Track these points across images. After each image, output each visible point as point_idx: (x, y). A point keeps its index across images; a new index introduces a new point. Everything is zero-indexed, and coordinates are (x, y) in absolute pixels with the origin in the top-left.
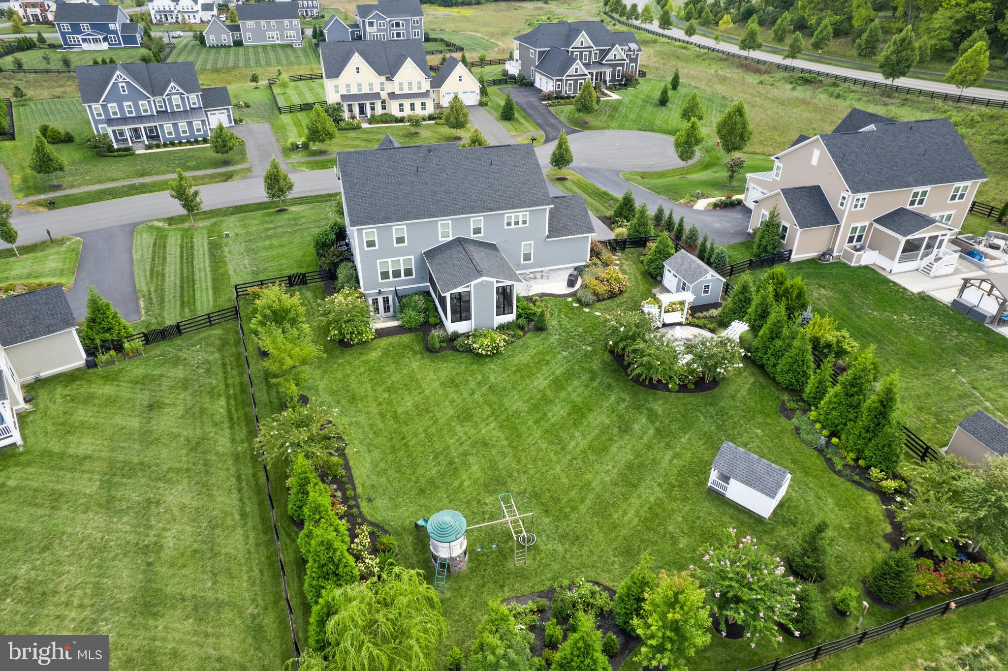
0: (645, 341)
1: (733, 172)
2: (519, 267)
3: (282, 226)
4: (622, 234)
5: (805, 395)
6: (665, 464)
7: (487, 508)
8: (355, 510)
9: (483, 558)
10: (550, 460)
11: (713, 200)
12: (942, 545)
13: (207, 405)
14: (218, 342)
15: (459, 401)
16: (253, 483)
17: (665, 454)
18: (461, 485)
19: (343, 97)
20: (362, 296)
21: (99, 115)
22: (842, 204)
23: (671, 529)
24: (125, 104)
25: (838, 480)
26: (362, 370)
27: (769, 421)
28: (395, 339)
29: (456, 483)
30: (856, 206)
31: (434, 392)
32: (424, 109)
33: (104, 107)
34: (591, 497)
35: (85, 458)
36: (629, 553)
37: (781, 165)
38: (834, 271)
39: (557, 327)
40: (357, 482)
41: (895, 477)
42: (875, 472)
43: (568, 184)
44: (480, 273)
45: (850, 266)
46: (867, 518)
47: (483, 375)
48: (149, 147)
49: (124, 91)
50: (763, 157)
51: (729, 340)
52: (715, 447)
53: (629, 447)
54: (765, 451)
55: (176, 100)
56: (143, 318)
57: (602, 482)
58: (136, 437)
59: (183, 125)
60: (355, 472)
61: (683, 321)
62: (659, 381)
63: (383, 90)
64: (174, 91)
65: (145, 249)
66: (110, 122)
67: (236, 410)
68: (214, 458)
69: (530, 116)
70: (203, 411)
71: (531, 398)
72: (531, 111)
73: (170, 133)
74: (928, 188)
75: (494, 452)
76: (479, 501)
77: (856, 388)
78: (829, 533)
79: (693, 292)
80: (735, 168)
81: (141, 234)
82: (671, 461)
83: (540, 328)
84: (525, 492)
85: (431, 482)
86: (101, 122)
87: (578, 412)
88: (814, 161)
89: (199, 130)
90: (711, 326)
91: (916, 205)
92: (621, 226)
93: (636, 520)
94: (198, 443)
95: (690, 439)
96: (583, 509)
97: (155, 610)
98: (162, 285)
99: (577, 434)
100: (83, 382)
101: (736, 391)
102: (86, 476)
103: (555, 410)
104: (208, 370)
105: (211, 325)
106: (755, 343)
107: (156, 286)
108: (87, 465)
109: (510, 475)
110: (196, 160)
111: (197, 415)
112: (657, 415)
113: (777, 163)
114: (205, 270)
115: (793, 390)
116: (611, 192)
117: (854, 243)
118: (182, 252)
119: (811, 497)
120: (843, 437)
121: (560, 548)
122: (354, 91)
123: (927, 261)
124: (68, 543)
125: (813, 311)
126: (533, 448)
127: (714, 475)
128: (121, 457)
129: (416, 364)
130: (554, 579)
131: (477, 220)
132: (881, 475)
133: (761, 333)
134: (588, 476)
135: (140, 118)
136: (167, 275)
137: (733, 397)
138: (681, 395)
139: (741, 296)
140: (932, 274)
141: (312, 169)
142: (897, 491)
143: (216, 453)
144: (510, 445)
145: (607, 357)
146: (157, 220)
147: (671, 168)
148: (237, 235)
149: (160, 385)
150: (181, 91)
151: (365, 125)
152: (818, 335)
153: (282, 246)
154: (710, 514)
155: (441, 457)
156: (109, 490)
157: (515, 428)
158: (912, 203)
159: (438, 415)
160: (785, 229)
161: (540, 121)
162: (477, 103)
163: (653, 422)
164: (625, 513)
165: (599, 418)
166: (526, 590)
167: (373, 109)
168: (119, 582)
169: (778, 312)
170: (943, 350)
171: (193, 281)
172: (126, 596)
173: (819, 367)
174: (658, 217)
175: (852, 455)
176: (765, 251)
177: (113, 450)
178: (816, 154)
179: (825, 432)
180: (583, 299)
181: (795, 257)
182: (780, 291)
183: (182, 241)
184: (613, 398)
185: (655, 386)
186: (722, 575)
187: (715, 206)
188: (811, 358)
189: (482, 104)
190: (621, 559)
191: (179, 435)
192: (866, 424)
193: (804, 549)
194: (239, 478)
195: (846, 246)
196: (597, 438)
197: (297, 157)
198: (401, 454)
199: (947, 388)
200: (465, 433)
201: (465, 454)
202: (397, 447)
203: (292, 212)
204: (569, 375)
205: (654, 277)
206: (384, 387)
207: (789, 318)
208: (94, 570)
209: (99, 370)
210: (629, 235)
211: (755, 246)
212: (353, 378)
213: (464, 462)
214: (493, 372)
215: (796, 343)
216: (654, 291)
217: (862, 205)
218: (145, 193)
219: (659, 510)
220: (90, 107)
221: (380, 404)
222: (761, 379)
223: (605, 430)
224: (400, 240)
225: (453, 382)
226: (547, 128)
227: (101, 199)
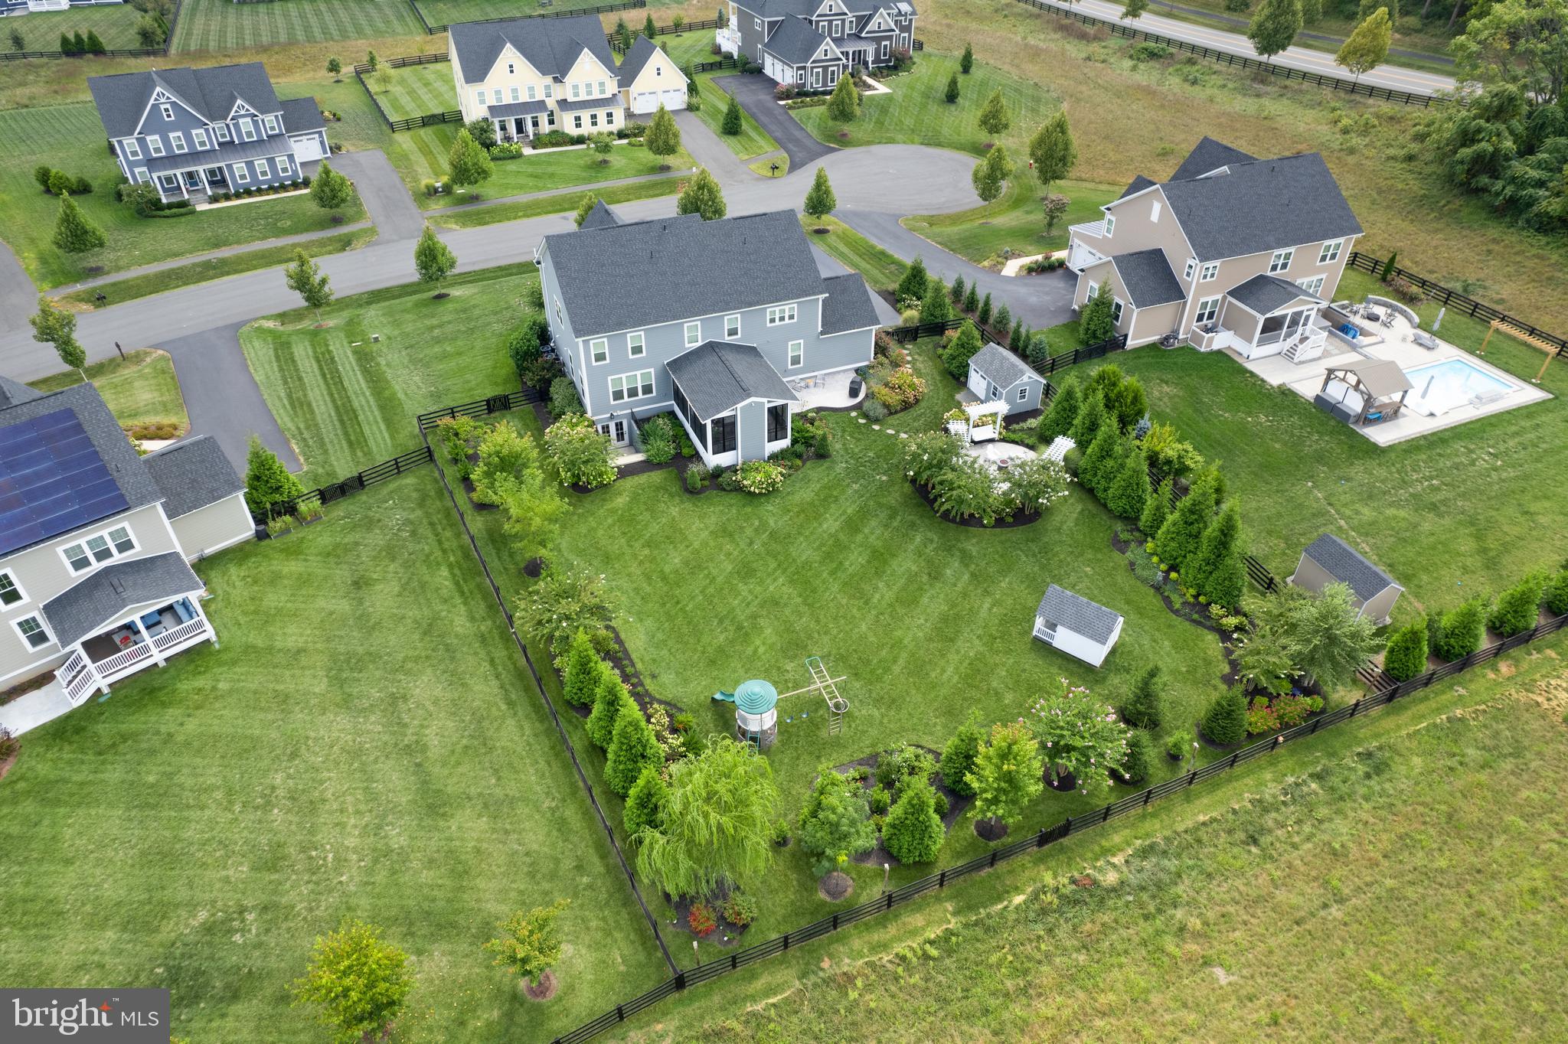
0: (953, 469)
1: (1052, 218)
2: (786, 372)
3: (449, 322)
4: (911, 319)
5: (1141, 524)
6: (983, 613)
7: (789, 676)
8: (640, 689)
9: (794, 730)
10: (853, 617)
11: (1027, 260)
12: (1275, 681)
13: (427, 578)
14: (415, 495)
15: (736, 553)
16: (511, 667)
17: (983, 602)
18: (755, 651)
19: (492, 109)
20: (592, 424)
21: (135, 153)
22: (1188, 274)
23: (995, 684)
24: (171, 135)
25: (1177, 621)
26: (610, 521)
27: (1100, 556)
28: (642, 479)
29: (750, 650)
30: (1205, 277)
31: (705, 544)
32: (610, 122)
33: (142, 142)
34: (904, 655)
35: (299, 652)
36: (952, 713)
37: (1113, 219)
38: (1180, 360)
39: (842, 452)
40: (634, 656)
41: (1237, 612)
42: (1215, 610)
43: (831, 239)
44: (746, 393)
45: (1199, 352)
46: (1205, 660)
47: (760, 519)
48: (214, 199)
49: (169, 116)
50: (1091, 185)
51: (1052, 463)
52: (1040, 591)
53: (942, 596)
54: (1096, 592)
55: (246, 124)
56: (305, 469)
57: (915, 638)
58: (351, 622)
59: (261, 163)
60: (630, 646)
61: (996, 436)
62: (972, 515)
63: (549, 95)
64: (243, 112)
65: (267, 366)
66: (151, 163)
67: (465, 581)
68: (455, 641)
69: (764, 126)
70: (423, 585)
71: (822, 545)
72: (763, 118)
73: (243, 177)
74: (1292, 249)
75: (787, 611)
76: (779, 668)
77: (1195, 516)
78: (1164, 678)
79: (1008, 401)
80: (1055, 213)
81: (251, 342)
82: (990, 609)
83: (822, 455)
84: (829, 654)
85: (720, 650)
86: (138, 164)
87: (880, 559)
88: (1155, 217)
89: (285, 170)
90: (1030, 441)
91: (1278, 271)
92: (909, 306)
93: (956, 678)
94: (430, 625)
95: (1010, 583)
96: (896, 669)
97: (441, 811)
98: (314, 419)
99: (881, 585)
100: (259, 558)
101: (1062, 523)
102: (307, 672)
103: (852, 557)
104: (413, 533)
105: (399, 472)
106: (1083, 463)
107: (306, 421)
108: (304, 660)
109: (810, 637)
110: (289, 218)
111: (419, 591)
112: (971, 557)
113: (1108, 216)
114: (363, 394)
115: (1127, 518)
116: (890, 252)
117: (1205, 321)
118: (321, 369)
119: (1146, 641)
120: (1182, 571)
121: (876, 713)
122: (508, 99)
123: (1290, 341)
124: (317, 749)
125: (1150, 419)
126: (831, 605)
127: (1039, 622)
128: (342, 649)
129: (675, 509)
130: (873, 745)
131: (732, 319)
132: (1222, 612)
133: (1089, 451)
134: (899, 633)
135: (195, 156)
136: (314, 404)
137: (1058, 530)
138: (998, 530)
139: (1066, 404)
140: (1296, 360)
141: (464, 225)
142: (1239, 628)
143: (457, 636)
144: (805, 603)
145: (907, 487)
146: (263, 318)
147: (968, 207)
148: (389, 338)
149: (358, 556)
150: (252, 111)
151: (528, 151)
152: (1158, 449)
153: (460, 354)
154: (1036, 666)
155: (727, 622)
156: (341, 687)
157: (807, 582)
158: (1274, 268)
159: (715, 572)
160: (1118, 307)
161: (778, 134)
162: (684, 106)
163: (967, 566)
164: (943, 671)
165: (905, 564)
166: (845, 759)
167: (535, 124)
168: (391, 786)
169: (1109, 424)
170: (1300, 459)
171: (354, 411)
172: (404, 799)
173: (1156, 491)
174: (957, 291)
175: (1192, 591)
176: (1094, 336)
177: (328, 640)
178: (1157, 207)
179: (1163, 567)
180: (871, 413)
181: (1131, 343)
182: (1112, 395)
183: (315, 352)
184: (918, 539)
185: (969, 521)
186: (1053, 724)
187: (1030, 270)
188: (1147, 479)
189: (691, 108)
190: (943, 719)
191: (403, 617)
192: (1206, 555)
193: (1136, 695)
194: (492, 661)
195: (1195, 326)
196: (904, 589)
197: (438, 206)
198: (679, 620)
199: (1301, 506)
200: (750, 591)
201: (754, 617)
202: (673, 613)
203: (457, 299)
204: (864, 514)
205: (958, 377)
206: (642, 541)
207: (1122, 433)
208: (358, 775)
209: (273, 542)
210: (921, 320)
211: (1081, 330)
212: (600, 532)
213: (754, 626)
214: (771, 513)
215: (1130, 463)
216: (958, 397)
217: (1212, 275)
218: (228, 273)
219: (981, 666)
220: (120, 142)
221: (641, 563)
222: (1091, 506)
223: (912, 578)
224: (637, 350)
225: (724, 531)
226: (790, 146)
227: (167, 287)
